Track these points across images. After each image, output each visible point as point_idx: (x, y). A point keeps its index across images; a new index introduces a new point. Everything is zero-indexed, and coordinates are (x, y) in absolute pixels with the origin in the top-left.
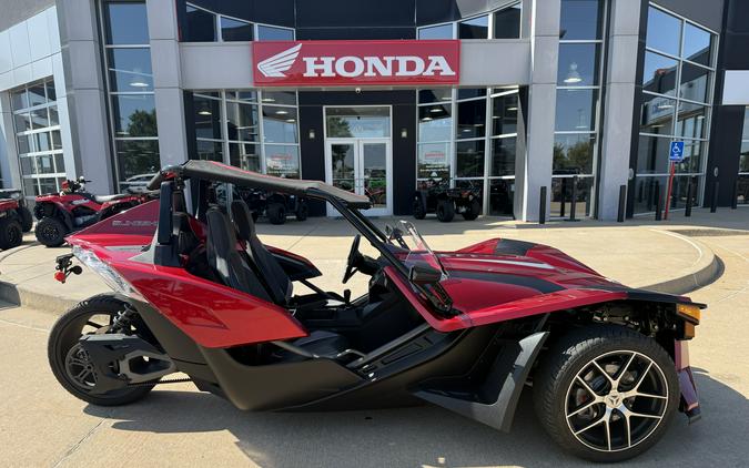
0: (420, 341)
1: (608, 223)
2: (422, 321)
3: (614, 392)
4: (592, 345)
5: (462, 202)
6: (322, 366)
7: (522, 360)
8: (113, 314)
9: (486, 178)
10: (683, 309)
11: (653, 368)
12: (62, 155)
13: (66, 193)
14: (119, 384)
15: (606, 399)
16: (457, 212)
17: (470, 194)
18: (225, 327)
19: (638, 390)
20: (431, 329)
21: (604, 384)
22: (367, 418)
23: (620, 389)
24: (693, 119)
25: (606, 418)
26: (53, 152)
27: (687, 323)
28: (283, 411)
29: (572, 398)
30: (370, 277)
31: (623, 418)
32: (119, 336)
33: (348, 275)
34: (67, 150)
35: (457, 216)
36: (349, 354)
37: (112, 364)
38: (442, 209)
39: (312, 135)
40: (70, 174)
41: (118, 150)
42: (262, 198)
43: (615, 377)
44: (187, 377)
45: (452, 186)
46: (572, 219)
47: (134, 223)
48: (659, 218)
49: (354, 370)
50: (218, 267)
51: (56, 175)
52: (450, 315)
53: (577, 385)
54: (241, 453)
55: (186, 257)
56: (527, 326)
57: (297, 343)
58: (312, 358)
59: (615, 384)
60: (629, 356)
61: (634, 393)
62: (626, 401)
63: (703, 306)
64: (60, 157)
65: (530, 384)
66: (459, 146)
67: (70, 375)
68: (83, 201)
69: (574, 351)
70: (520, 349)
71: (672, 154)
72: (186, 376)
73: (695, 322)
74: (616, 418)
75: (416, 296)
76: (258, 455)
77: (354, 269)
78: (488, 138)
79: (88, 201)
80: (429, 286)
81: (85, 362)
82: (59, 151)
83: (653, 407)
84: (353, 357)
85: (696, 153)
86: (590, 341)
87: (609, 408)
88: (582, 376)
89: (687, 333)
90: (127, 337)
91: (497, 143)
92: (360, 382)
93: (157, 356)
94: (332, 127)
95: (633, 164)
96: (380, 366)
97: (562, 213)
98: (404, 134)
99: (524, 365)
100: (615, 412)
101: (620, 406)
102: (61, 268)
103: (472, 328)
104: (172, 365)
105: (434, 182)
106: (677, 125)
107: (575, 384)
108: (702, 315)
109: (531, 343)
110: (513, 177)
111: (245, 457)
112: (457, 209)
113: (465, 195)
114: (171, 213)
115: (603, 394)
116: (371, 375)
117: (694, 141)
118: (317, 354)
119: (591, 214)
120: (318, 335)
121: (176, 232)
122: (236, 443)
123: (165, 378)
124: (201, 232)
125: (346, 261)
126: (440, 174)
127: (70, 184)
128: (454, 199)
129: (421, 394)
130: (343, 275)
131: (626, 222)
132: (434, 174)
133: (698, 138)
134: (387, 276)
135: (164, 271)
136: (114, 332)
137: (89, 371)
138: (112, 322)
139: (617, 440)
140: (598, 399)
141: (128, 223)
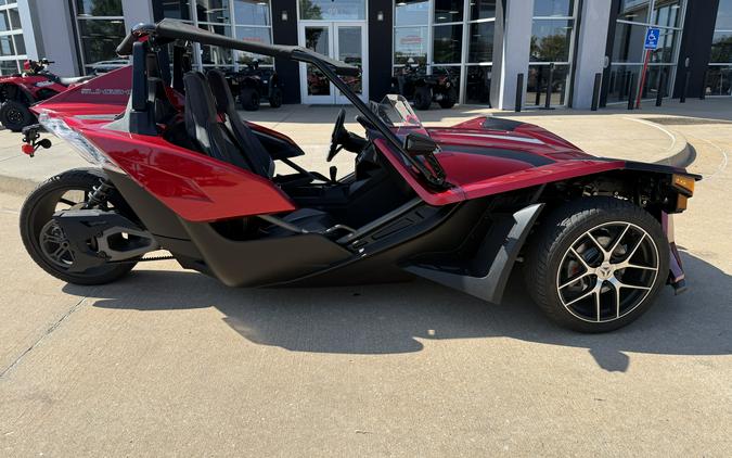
0: (412, 216)
1: (582, 111)
2: (414, 195)
3: (606, 264)
4: (588, 216)
5: (439, 89)
6: (311, 242)
7: (516, 233)
8: (87, 189)
9: (463, 64)
10: (679, 181)
11: (646, 241)
12: (21, 35)
13: (29, 74)
14: (98, 262)
15: (597, 271)
16: (434, 99)
17: (447, 81)
18: (209, 200)
19: (630, 262)
20: (424, 203)
21: (597, 256)
22: (356, 295)
23: (612, 261)
24: (667, 8)
25: (597, 290)
26: (13, 32)
27: (680, 195)
28: (270, 287)
29: (564, 271)
30: (355, 155)
31: (613, 289)
32: (95, 212)
33: (333, 153)
34: (27, 30)
35: (433, 105)
36: (339, 229)
37: (89, 241)
38: (419, 96)
39: (285, 17)
40: (32, 54)
41: (82, 34)
42: (234, 83)
43: (608, 249)
44: (170, 255)
45: (429, 72)
46: (547, 107)
47: (105, 92)
48: (631, 108)
49: (344, 245)
50: (198, 136)
51: (17, 57)
52: (443, 189)
53: (571, 257)
54: (229, 328)
55: (163, 126)
56: (521, 198)
57: (285, 218)
58: (301, 233)
59: (608, 255)
60: (624, 227)
61: (625, 264)
62: (616, 273)
63: (698, 178)
64: (20, 38)
65: (521, 260)
66: (437, 31)
67: (46, 254)
68: (47, 84)
69: (569, 223)
70: (514, 222)
71: (648, 43)
72: (168, 254)
73: (688, 194)
74: (605, 289)
75: (408, 169)
76: (248, 329)
77: (339, 146)
78: (466, 22)
79: (53, 83)
80: (421, 157)
81: (60, 239)
82: (19, 32)
83: (642, 279)
84: (343, 233)
85: (669, 45)
86: (586, 213)
87: (600, 279)
88: (575, 248)
89: (680, 206)
90: (104, 213)
91: (474, 28)
92: (350, 258)
93: (137, 233)
94: (305, 11)
95: (609, 52)
96: (371, 241)
97: (537, 103)
98: (380, 17)
99: (517, 238)
100: (606, 283)
101: (611, 278)
102: (28, 141)
103: (464, 202)
104: (154, 242)
105: (411, 69)
106: (653, 14)
107: (567, 257)
108: (697, 187)
109: (525, 215)
110: (490, 64)
111: (235, 333)
112: (434, 98)
113: (442, 82)
114: (146, 76)
115: (595, 266)
116: (361, 251)
117: (667, 30)
118: (306, 229)
119: (566, 103)
120: (305, 212)
121: (151, 98)
122: (224, 319)
123: (146, 256)
124: (177, 102)
125: (330, 138)
126: (416, 60)
127: (32, 64)
128: (431, 86)
129: (412, 269)
130: (327, 153)
131: (600, 110)
132: (411, 60)
133: (672, 27)
134: (377, 149)
135: (142, 140)
136: (90, 208)
137: (66, 249)
138: (86, 198)
139: (605, 311)
140: (590, 271)
141: (98, 92)
